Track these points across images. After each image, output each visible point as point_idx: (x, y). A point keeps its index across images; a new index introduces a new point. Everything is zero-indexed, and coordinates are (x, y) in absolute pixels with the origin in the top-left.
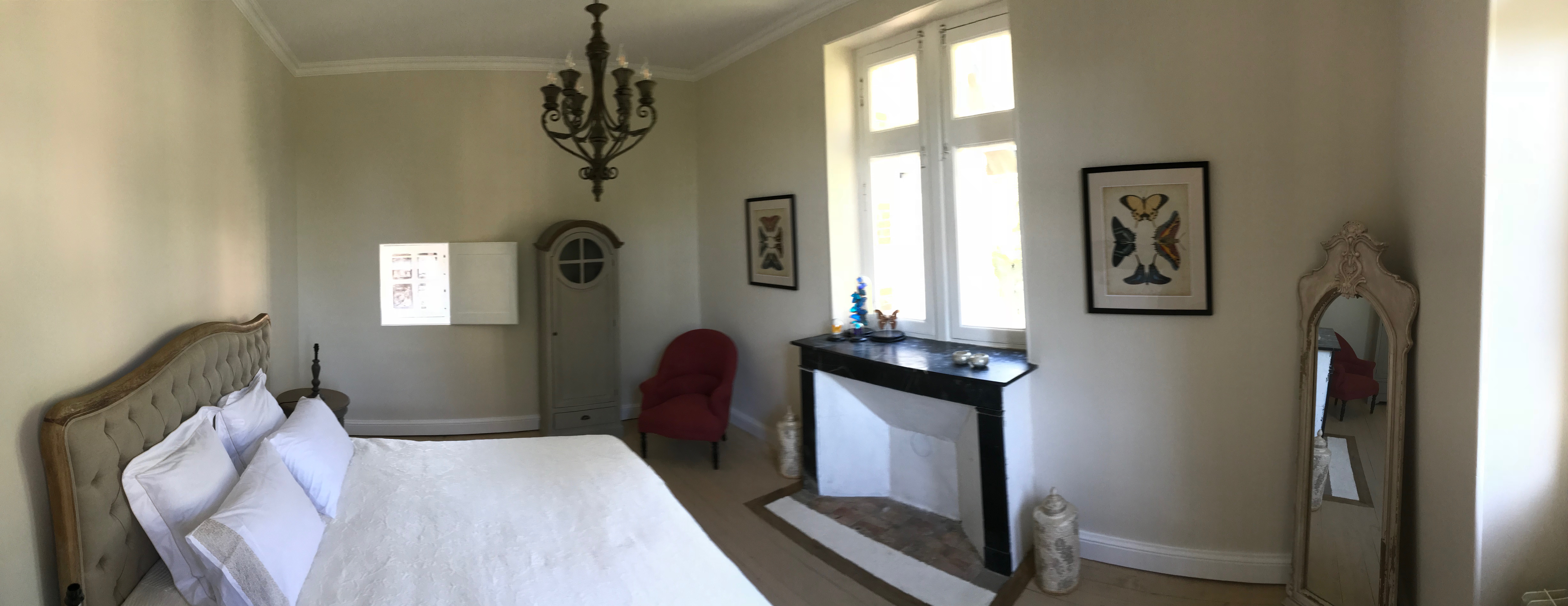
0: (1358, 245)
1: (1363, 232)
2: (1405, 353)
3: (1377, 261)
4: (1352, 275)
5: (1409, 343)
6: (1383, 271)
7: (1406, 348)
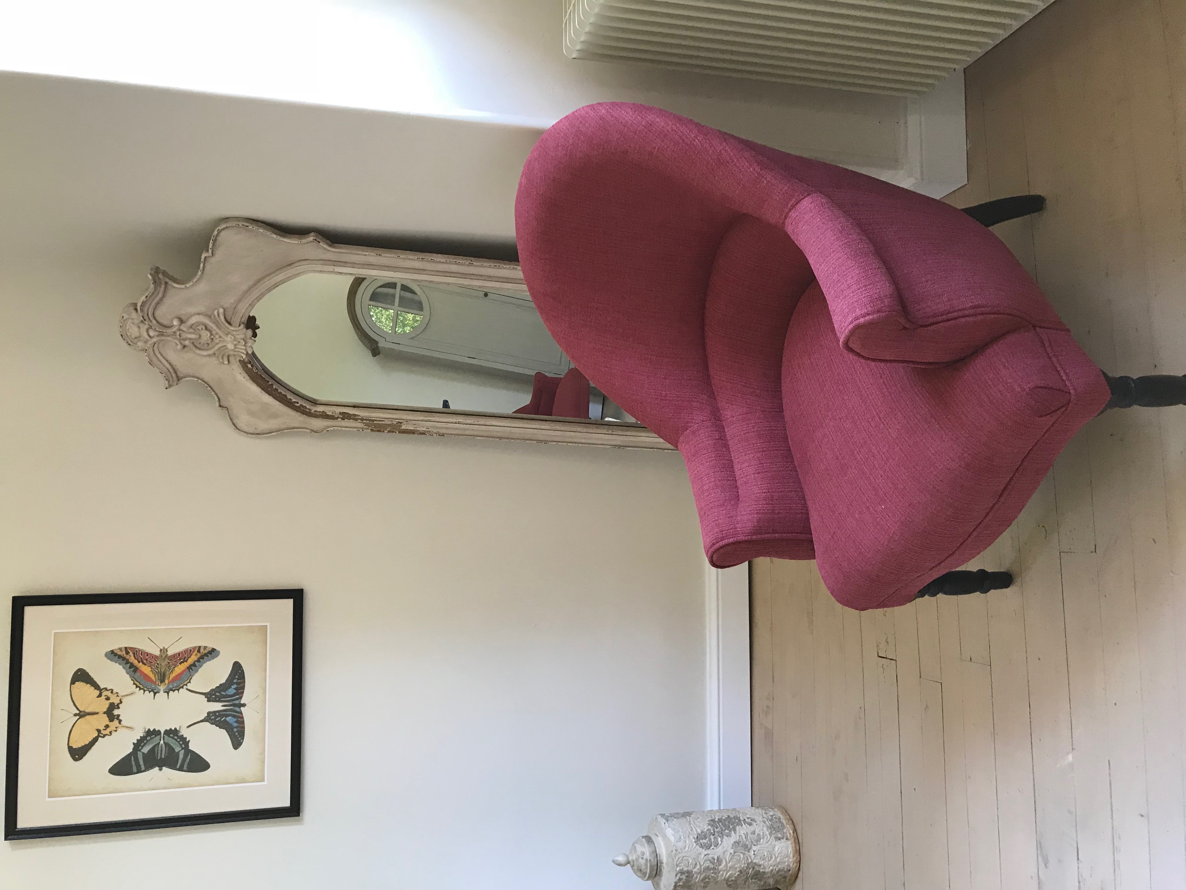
0: (161, 321)
1: (136, 309)
2: (330, 246)
3: (183, 286)
4: (214, 333)
5: (311, 239)
6: (198, 277)
7: (321, 244)
